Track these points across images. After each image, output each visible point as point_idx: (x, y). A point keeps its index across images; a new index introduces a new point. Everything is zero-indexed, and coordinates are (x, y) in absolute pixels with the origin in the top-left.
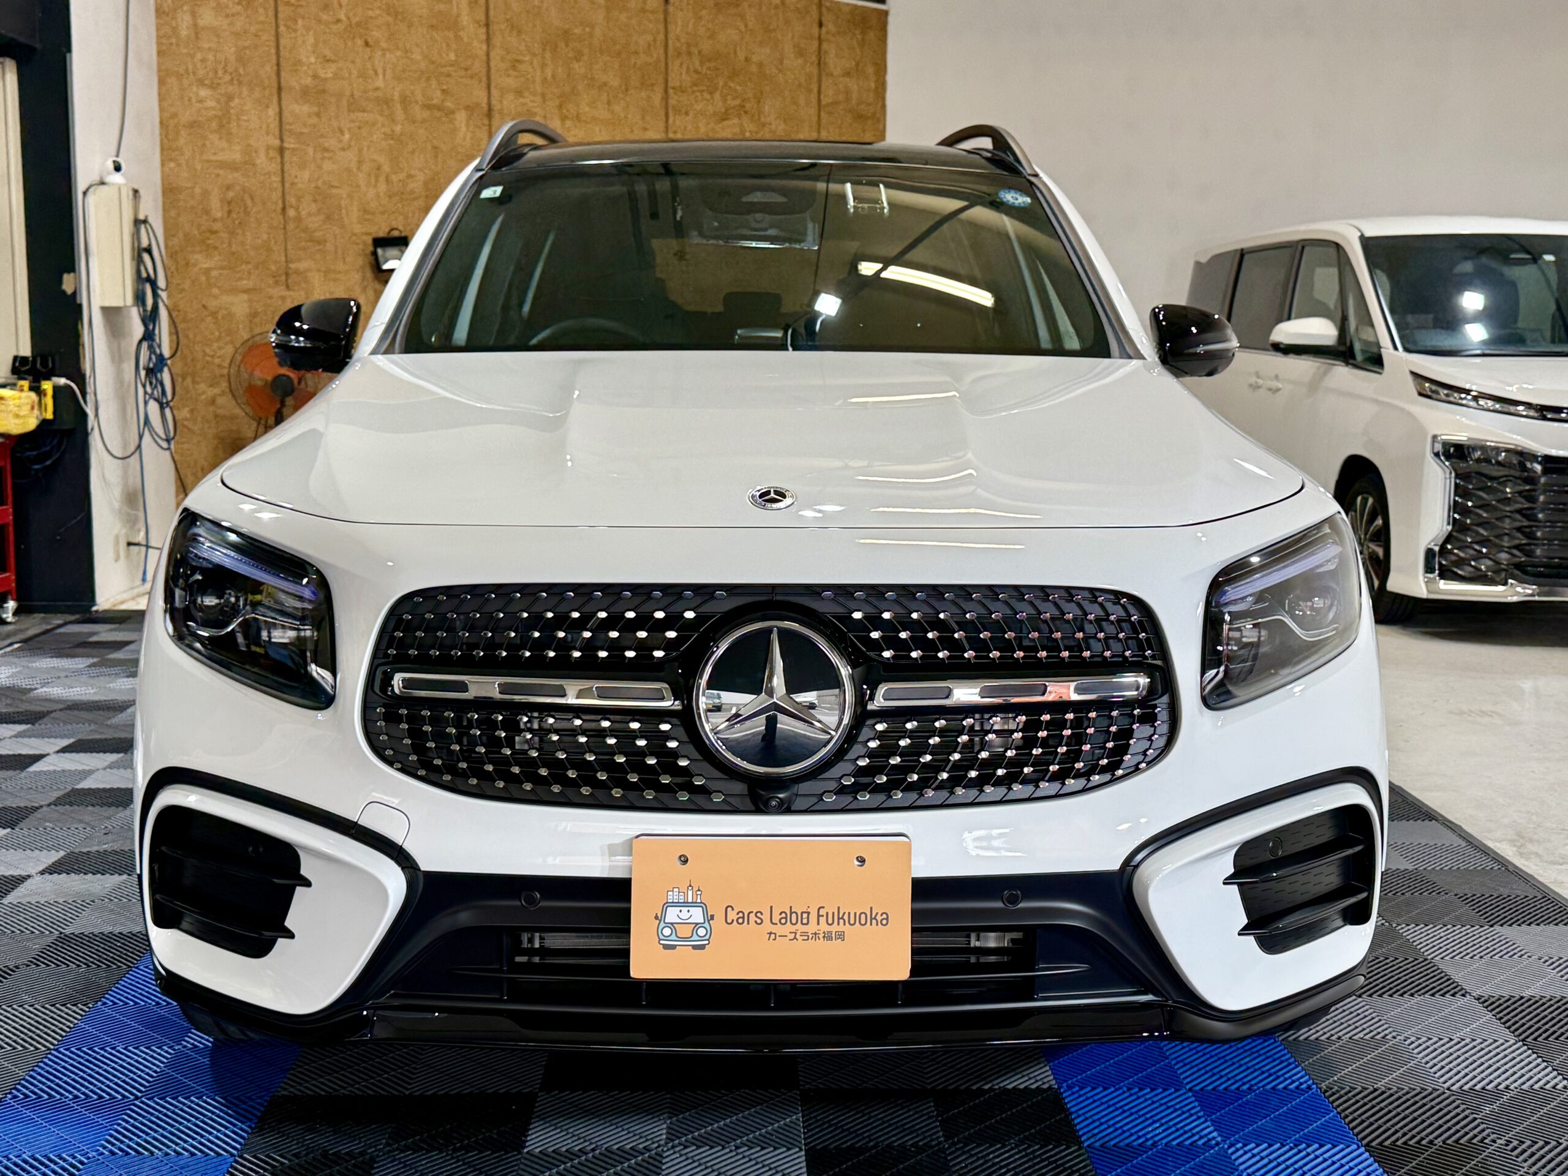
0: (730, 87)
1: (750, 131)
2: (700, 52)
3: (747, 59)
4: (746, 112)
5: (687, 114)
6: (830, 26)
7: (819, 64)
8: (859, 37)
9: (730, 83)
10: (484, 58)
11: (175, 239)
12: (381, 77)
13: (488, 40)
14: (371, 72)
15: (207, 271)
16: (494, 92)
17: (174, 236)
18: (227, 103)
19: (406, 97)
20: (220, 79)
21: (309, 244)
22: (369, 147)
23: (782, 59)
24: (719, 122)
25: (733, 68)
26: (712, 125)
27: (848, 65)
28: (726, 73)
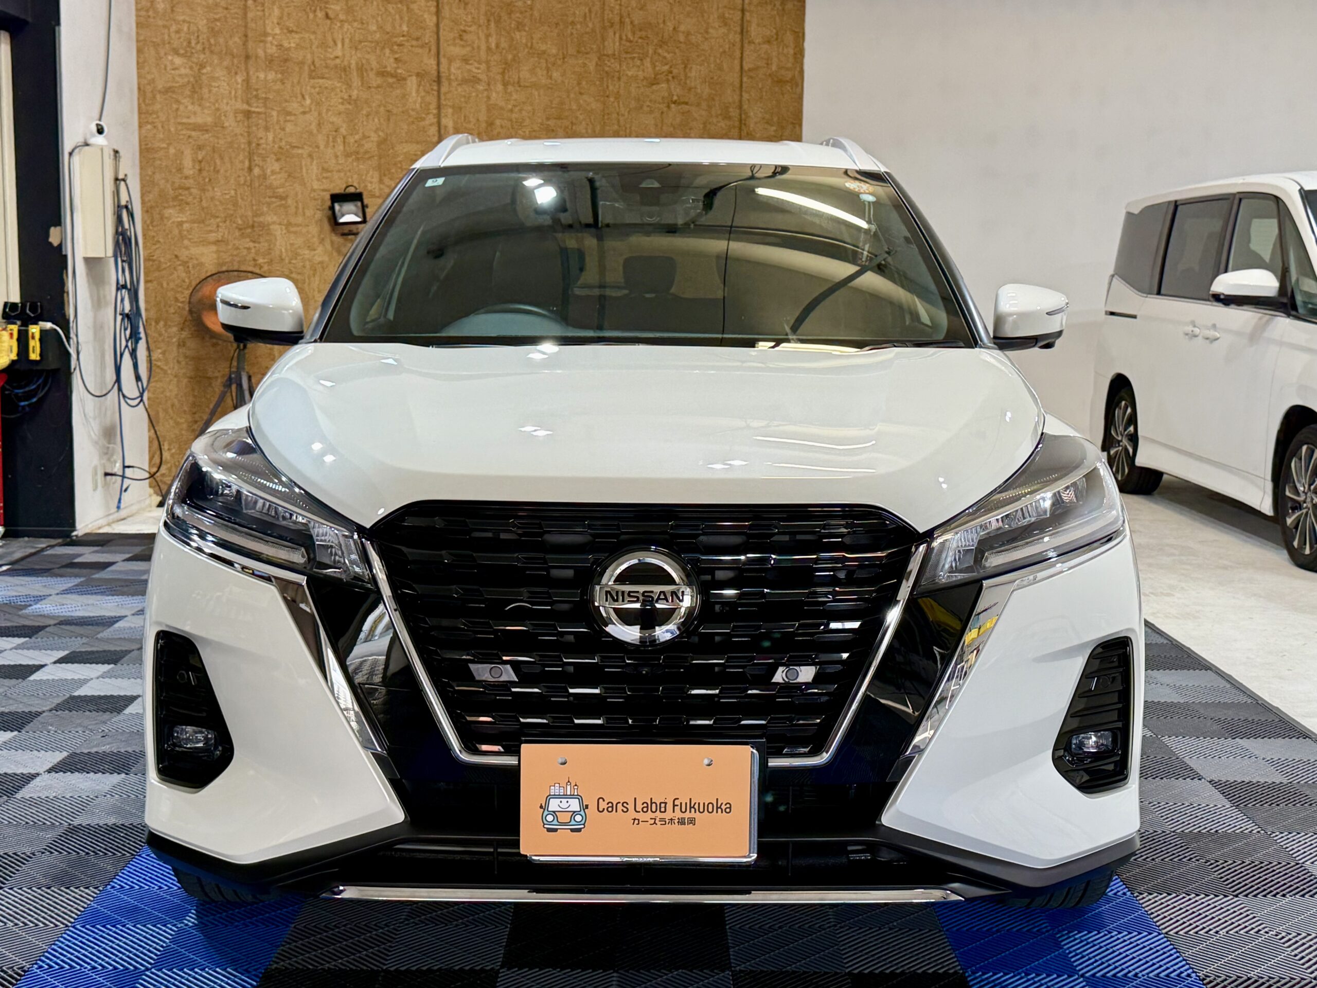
0: (659, 54)
1: (678, 96)
2: (632, 23)
3: (674, 29)
4: (673, 77)
5: (619, 79)
7: (742, 32)
8: (780, 8)
9: (660, 51)
10: (435, 29)
11: (151, 196)
12: (340, 45)
13: (438, 13)
14: (331, 44)
15: (180, 224)
16: (444, 61)
17: (149, 192)
18: (199, 69)
19: (363, 65)
20: (193, 48)
21: (273, 200)
22: (328, 110)
23: (707, 28)
24: (649, 87)
25: (663, 37)
26: (642, 90)
27: (768, 33)
28: (656, 41)
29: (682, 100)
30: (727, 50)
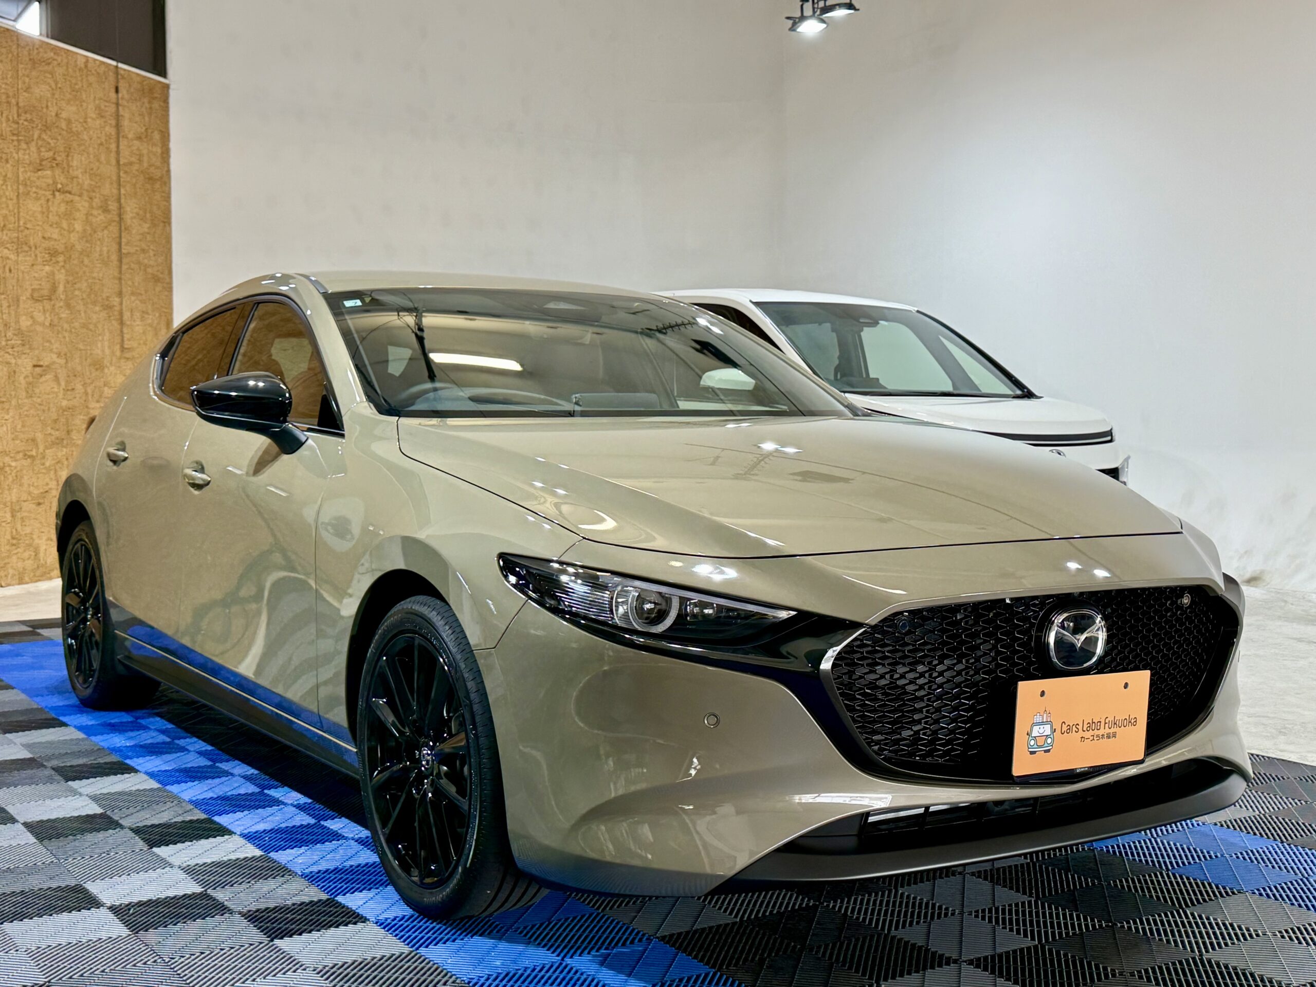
0: (43, 140)
1: (62, 184)
2: (17, 104)
3: (57, 115)
4: (57, 164)
5: (7, 161)
6: (123, 92)
7: (118, 126)
8: (147, 105)
9: (44, 136)
23: (86, 118)
24: (35, 172)
25: (46, 122)
26: (29, 174)
27: (139, 130)
28: (40, 125)
29: (67, 189)
30: (103, 140)
